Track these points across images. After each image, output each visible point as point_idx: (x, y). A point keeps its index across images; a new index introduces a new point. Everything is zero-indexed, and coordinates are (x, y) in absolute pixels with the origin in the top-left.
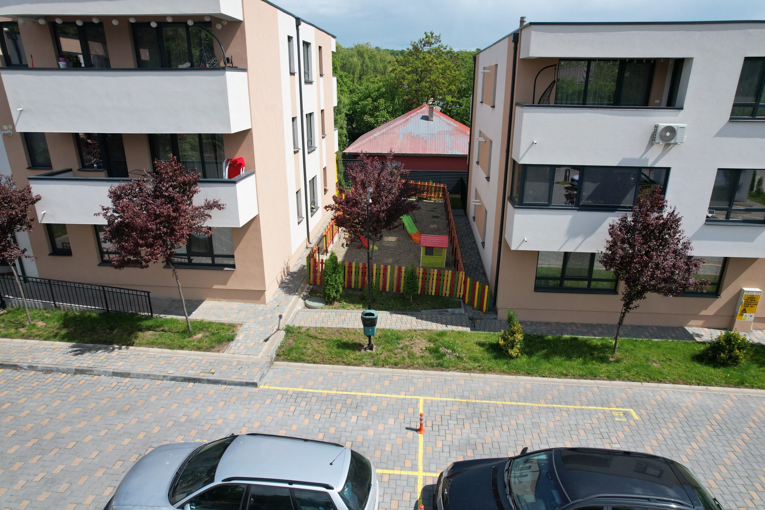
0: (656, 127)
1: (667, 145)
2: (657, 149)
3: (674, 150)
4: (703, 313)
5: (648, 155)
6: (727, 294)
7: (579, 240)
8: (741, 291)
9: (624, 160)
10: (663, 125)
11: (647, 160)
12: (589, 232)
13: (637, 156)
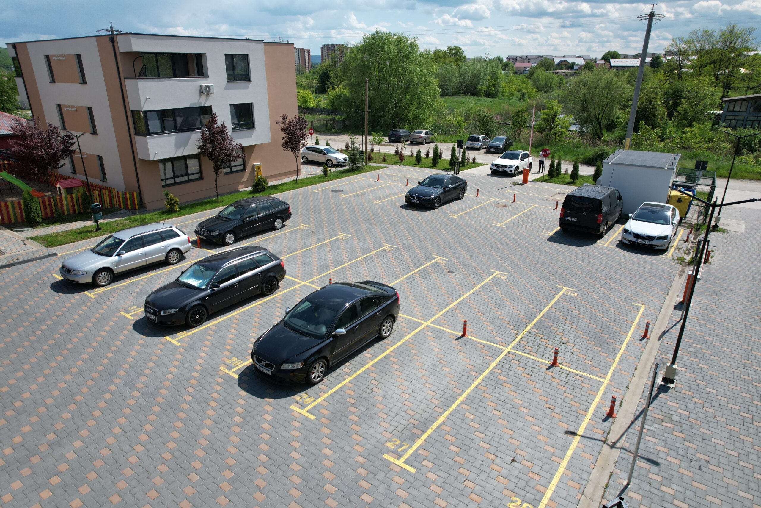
0: (202, 86)
1: (207, 94)
2: (204, 97)
3: (211, 97)
4: (243, 180)
5: (201, 100)
6: (249, 168)
7: (182, 149)
8: (253, 165)
9: (191, 104)
10: (204, 85)
11: (201, 103)
12: (185, 144)
13: (196, 101)
